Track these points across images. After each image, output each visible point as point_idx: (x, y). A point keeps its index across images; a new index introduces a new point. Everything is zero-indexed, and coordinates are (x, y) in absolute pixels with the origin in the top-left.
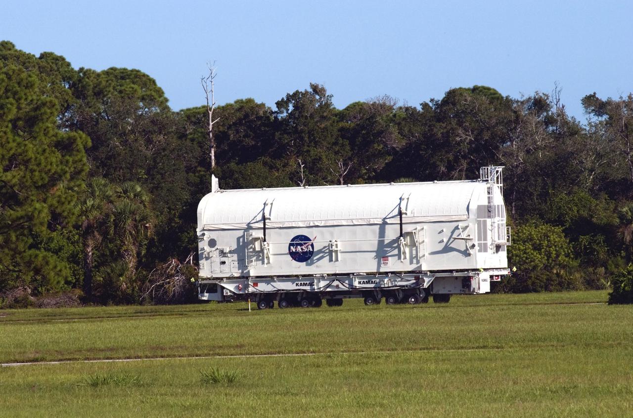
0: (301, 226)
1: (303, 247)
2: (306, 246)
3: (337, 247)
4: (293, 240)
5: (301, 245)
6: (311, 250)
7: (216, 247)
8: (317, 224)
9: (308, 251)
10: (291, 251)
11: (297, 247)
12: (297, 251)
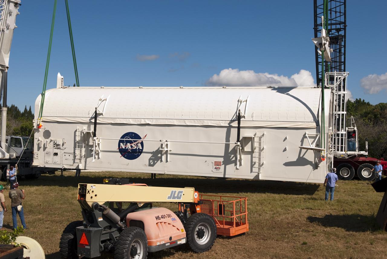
0: (132, 123)
1: (133, 145)
2: (135, 143)
3: (167, 147)
4: (123, 137)
5: (131, 142)
6: (141, 148)
7: (50, 138)
8: (148, 122)
9: (137, 148)
10: (121, 148)
11: (127, 144)
12: (127, 148)
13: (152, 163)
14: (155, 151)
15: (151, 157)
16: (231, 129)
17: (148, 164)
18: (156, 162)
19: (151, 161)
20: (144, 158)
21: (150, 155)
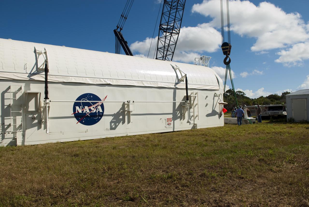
2: (94, 106)
4: (79, 99)
5: (89, 105)
6: (101, 111)
8: (109, 82)
9: (97, 112)
10: (77, 112)
11: (84, 108)
12: (84, 112)
13: (114, 127)
14: (116, 113)
15: (113, 119)
16: (177, 90)
17: (109, 128)
18: (118, 125)
19: (113, 124)
20: (105, 121)
21: (111, 118)
